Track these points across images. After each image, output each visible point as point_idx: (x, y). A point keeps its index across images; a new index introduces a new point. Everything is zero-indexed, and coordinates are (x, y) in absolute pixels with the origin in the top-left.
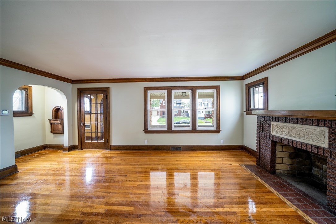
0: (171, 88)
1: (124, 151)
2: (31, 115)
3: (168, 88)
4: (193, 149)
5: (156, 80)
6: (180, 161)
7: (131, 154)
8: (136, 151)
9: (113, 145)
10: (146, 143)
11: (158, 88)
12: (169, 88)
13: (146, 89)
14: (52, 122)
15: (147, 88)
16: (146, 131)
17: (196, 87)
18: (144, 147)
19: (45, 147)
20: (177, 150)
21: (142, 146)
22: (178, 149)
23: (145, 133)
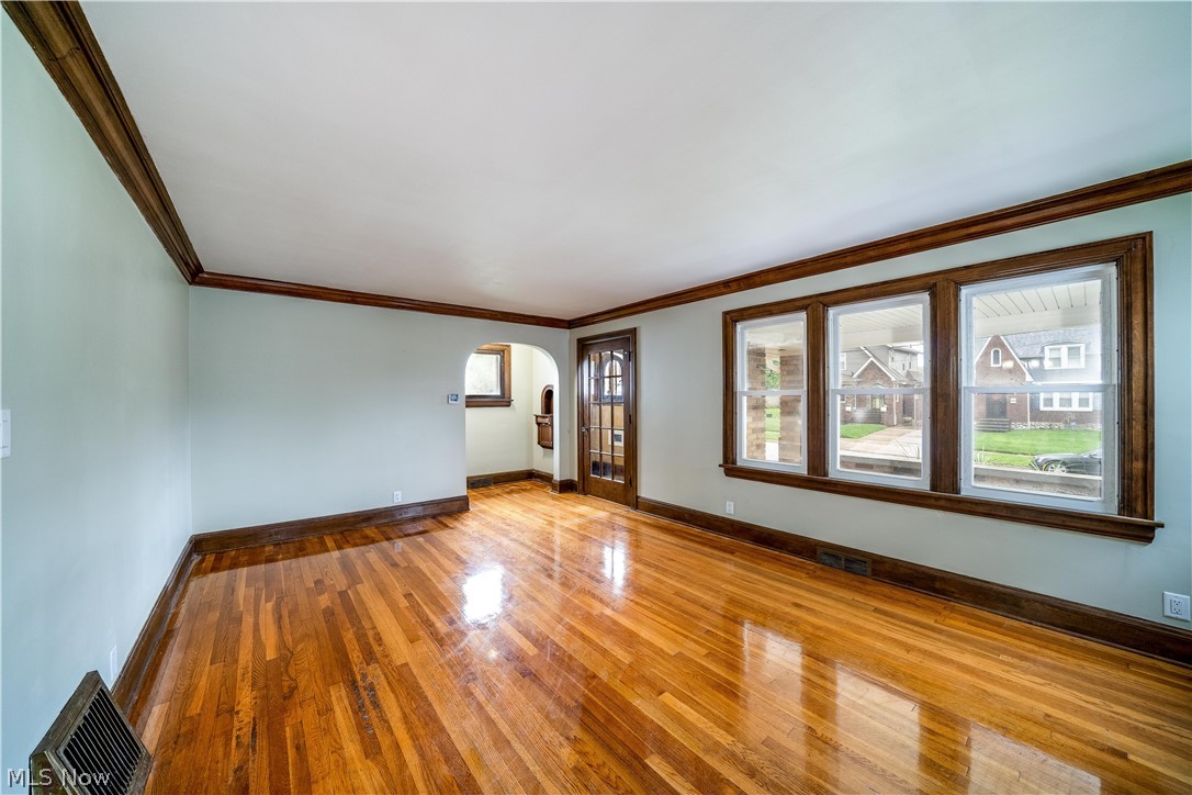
0: (821, 299)
1: (664, 521)
2: (508, 404)
3: (808, 302)
4: (935, 590)
5: (763, 278)
6: (809, 610)
7: (676, 535)
8: (697, 530)
9: (644, 499)
10: (729, 510)
11: (772, 308)
12: (814, 299)
13: (732, 319)
14: (540, 420)
15: (733, 314)
16: (731, 468)
17: (951, 276)
18: (721, 524)
19: (530, 475)
20: (847, 569)
21: (717, 518)
22: (855, 566)
23: (727, 475)
